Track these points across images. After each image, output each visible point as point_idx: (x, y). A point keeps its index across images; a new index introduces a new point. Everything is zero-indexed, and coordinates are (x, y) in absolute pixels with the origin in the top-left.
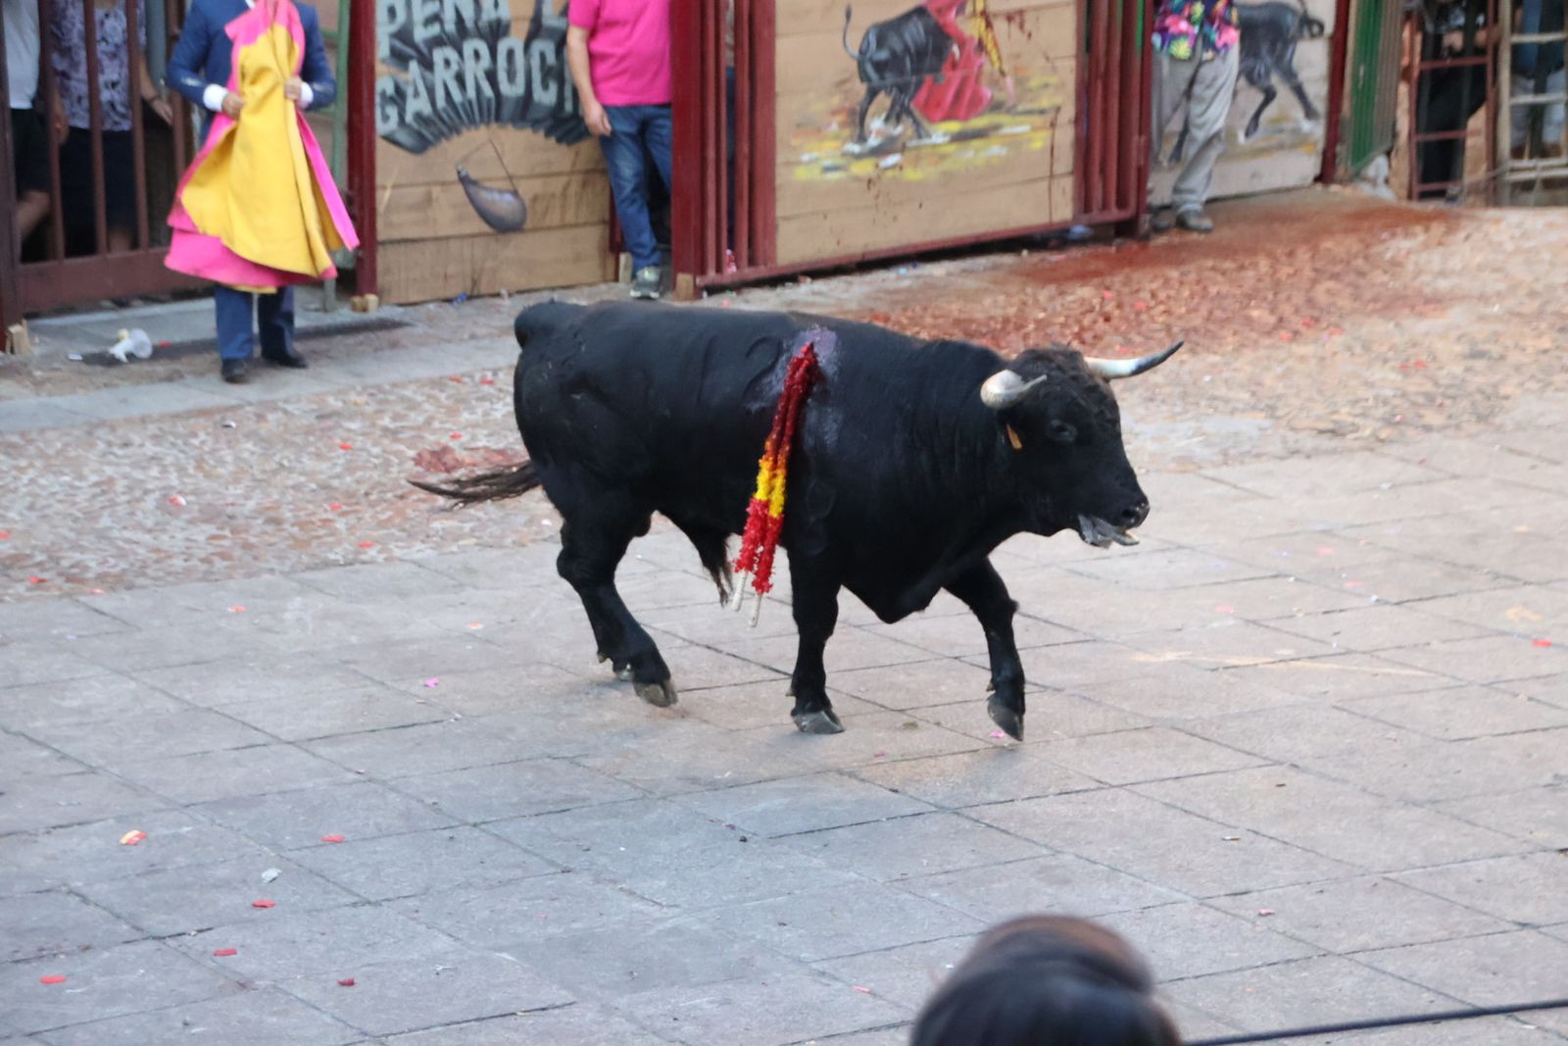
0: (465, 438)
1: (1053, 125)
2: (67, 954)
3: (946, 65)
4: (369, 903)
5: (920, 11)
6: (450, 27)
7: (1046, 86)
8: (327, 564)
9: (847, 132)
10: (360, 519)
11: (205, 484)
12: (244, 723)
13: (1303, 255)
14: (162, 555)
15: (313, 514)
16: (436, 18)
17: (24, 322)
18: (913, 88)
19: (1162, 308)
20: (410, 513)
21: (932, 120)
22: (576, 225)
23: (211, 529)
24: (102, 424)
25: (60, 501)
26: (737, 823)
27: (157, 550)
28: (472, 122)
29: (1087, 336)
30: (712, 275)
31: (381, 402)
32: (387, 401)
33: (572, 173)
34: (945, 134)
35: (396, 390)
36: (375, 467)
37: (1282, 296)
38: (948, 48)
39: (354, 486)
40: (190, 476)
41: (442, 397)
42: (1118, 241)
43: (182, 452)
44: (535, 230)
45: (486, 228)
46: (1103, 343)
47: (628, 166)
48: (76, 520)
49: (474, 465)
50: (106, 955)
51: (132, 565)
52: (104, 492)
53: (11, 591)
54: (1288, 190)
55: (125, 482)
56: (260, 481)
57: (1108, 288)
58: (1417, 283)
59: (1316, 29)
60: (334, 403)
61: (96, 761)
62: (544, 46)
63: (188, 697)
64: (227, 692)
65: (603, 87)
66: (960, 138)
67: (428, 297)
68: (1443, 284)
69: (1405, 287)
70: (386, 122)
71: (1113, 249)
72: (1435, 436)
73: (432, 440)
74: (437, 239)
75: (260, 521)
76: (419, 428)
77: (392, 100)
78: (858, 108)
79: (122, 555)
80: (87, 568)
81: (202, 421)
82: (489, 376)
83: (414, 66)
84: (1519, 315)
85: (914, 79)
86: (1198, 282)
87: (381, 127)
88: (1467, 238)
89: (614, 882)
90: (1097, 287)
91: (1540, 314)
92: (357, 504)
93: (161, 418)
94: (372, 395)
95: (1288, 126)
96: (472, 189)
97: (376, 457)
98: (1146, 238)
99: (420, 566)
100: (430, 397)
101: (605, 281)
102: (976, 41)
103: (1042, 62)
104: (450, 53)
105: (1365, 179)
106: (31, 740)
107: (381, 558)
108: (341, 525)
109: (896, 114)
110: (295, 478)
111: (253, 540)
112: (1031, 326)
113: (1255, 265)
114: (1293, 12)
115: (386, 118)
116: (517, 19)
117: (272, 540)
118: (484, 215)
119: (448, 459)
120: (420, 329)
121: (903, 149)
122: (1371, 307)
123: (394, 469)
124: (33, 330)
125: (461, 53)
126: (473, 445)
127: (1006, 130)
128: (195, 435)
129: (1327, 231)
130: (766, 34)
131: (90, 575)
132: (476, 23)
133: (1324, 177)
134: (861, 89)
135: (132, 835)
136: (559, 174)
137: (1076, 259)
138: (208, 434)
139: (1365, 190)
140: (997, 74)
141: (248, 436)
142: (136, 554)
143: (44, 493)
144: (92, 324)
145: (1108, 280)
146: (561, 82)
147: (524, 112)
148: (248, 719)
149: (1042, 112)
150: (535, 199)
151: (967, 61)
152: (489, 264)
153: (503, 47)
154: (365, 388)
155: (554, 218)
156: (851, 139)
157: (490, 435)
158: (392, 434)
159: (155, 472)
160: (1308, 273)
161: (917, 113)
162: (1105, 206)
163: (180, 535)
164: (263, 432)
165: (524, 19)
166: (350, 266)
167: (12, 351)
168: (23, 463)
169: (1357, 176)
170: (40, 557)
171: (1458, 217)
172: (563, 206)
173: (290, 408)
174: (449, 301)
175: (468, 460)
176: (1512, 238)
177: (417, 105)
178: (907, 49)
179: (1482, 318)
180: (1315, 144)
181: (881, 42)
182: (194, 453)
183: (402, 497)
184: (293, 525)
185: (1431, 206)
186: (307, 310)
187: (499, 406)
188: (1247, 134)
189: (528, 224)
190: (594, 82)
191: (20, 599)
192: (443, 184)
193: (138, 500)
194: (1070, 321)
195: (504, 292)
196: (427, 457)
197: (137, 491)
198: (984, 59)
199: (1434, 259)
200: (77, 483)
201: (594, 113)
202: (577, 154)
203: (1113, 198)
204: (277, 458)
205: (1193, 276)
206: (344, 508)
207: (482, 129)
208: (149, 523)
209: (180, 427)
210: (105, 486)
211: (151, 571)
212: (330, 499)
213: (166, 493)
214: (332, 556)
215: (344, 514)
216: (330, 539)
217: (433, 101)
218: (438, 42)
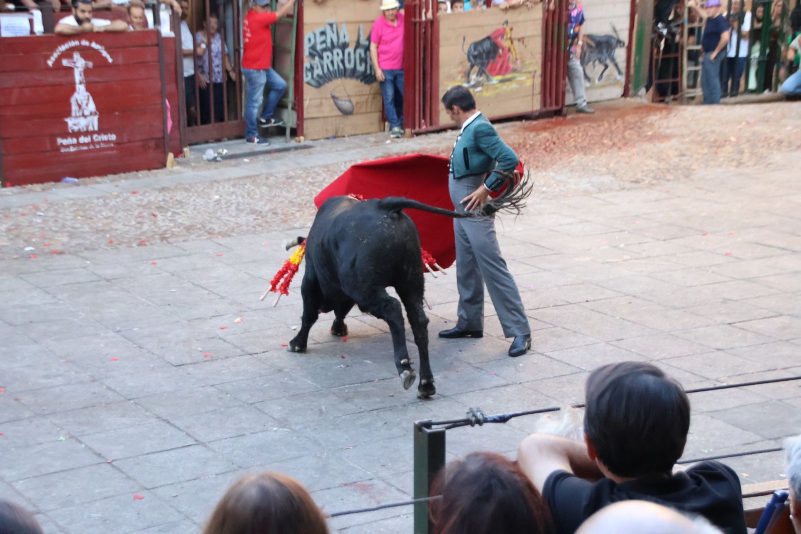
1: (534, 77)
3: (497, 56)
5: (489, 38)
6: (329, 45)
7: (531, 63)
9: (464, 79)
11: (251, 201)
14: (239, 225)
16: (324, 42)
17: (188, 147)
18: (486, 65)
19: (572, 140)
21: (492, 75)
22: (371, 112)
23: (254, 216)
24: (216, 181)
25: (204, 207)
27: (237, 223)
28: (336, 77)
29: (548, 149)
30: (417, 129)
31: (307, 173)
32: (309, 173)
33: (369, 94)
34: (497, 80)
35: (313, 169)
36: (307, 195)
37: (614, 136)
38: (498, 51)
39: (301, 202)
40: (246, 198)
42: (556, 117)
43: (243, 190)
44: (357, 114)
45: (341, 114)
46: (553, 152)
47: (390, 92)
48: (210, 213)
50: (233, 360)
51: (229, 228)
52: (218, 204)
53: (191, 238)
54: (612, 100)
55: (225, 200)
56: (269, 200)
57: (554, 133)
58: (659, 131)
59: (622, 44)
60: (291, 174)
61: (224, 295)
64: (265, 272)
65: (382, 64)
66: (502, 81)
67: (321, 137)
68: (668, 131)
69: (656, 133)
70: (307, 77)
71: (554, 120)
72: (670, 183)
74: (324, 117)
75: (270, 214)
77: (309, 70)
78: (467, 71)
79: (226, 225)
80: (214, 230)
81: (248, 180)
83: (317, 58)
84: (695, 142)
85: (486, 61)
86: (585, 131)
87: (306, 79)
88: (675, 116)
90: (550, 132)
92: (303, 207)
93: (235, 179)
94: (304, 171)
95: (612, 77)
96: (336, 100)
97: (308, 192)
98: (565, 116)
101: (381, 131)
102: (507, 48)
103: (530, 55)
104: (329, 53)
105: (638, 96)
106: (202, 287)
108: (298, 215)
109: (480, 73)
110: (281, 199)
111: (268, 220)
112: (528, 146)
113: (604, 125)
114: (614, 38)
115: (307, 76)
116: (351, 42)
117: (275, 220)
118: (340, 109)
120: (318, 148)
121: (483, 85)
122: (644, 139)
124: (191, 150)
125: (332, 54)
127: (518, 79)
128: (246, 185)
129: (627, 114)
130: (436, 46)
131: (216, 232)
132: (338, 42)
133: (625, 94)
134: (468, 65)
135: (238, 319)
136: (365, 95)
138: (250, 184)
139: (638, 100)
140: (515, 60)
141: (265, 185)
143: (198, 204)
145: (553, 130)
146: (366, 63)
147: (353, 73)
149: (530, 72)
150: (357, 103)
151: (504, 55)
152: (342, 126)
153: (347, 51)
154: (302, 168)
155: (363, 110)
156: (465, 82)
158: (312, 184)
159: (234, 197)
160: (622, 127)
161: (487, 73)
162: (551, 105)
163: (244, 219)
164: (269, 184)
165: (354, 42)
166: (295, 126)
167: (184, 157)
168: (191, 194)
169: (635, 95)
170: (199, 226)
171: (671, 109)
172: (366, 107)
173: (277, 175)
174: (328, 138)
176: (690, 115)
177: (318, 71)
178: (484, 51)
179: (682, 143)
180: (622, 83)
181: (475, 49)
182: (246, 191)
184: (282, 215)
185: (661, 105)
186: (280, 142)
188: (599, 80)
189: (355, 112)
190: (379, 62)
191: (194, 240)
192: (326, 98)
193: (230, 206)
194: (542, 144)
195: (346, 135)
197: (229, 204)
198: (510, 54)
199: (665, 123)
200: (209, 201)
201: (379, 74)
202: (371, 88)
203: (554, 102)
204: (274, 192)
205: (582, 129)
206: (298, 209)
207: (339, 79)
208: (234, 214)
209: (241, 182)
210: (218, 202)
211: (235, 231)
212: (293, 206)
213: (238, 204)
214: (296, 225)
215: (298, 211)
216: (295, 220)
217: (323, 70)
218: (325, 50)
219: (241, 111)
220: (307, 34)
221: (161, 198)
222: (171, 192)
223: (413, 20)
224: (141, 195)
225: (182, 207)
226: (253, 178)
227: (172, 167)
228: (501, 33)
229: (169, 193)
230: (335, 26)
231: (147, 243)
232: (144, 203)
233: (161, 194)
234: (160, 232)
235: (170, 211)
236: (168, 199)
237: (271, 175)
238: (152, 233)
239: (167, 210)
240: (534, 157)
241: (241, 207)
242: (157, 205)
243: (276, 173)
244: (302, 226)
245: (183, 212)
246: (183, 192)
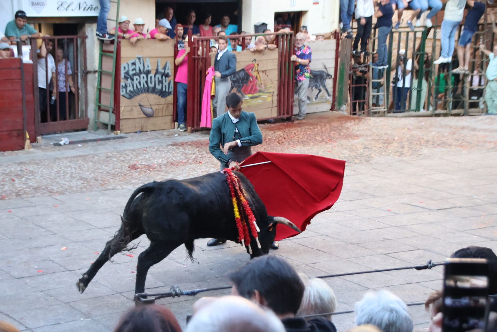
0: (140, 162)
1: (272, 96)
2: (49, 274)
3: (249, 82)
4: (118, 264)
5: (243, 70)
6: (138, 71)
7: (271, 87)
8: (108, 189)
10: (116, 180)
11: (81, 172)
12: (89, 224)
13: (328, 126)
15: (105, 178)
16: (134, 69)
17: (41, 136)
18: (241, 87)
19: (297, 136)
20: (127, 178)
21: (246, 94)
22: (165, 116)
23: (82, 182)
24: (58, 159)
25: (48, 175)
26: (202, 247)
27: (70, 186)
28: (142, 93)
29: (280, 142)
30: (195, 127)
31: (120, 154)
32: (122, 154)
33: (164, 104)
34: (248, 97)
35: (124, 152)
36: (119, 168)
37: (323, 134)
38: (249, 78)
39: (115, 172)
40: (78, 170)
41: (135, 153)
42: (287, 122)
43: (76, 165)
44: (156, 117)
45: (145, 116)
46: (283, 144)
48: (52, 179)
49: (142, 168)
50: (58, 274)
51: (64, 189)
52: (58, 173)
53: (37, 195)
54: (324, 112)
55: (63, 171)
56: (93, 171)
57: (285, 132)
58: (352, 132)
59: (330, 77)
60: (110, 154)
61: (56, 232)
62: (159, 76)
63: (77, 218)
64: (86, 217)
66: (252, 98)
67: (132, 131)
68: (358, 133)
69: (350, 133)
70: (123, 92)
71: (286, 124)
72: (357, 165)
73: (132, 163)
74: (134, 118)
75: (93, 180)
76: (129, 160)
77: (123, 87)
79: (62, 187)
80: (54, 190)
81: (80, 158)
82: (145, 149)
83: (129, 80)
84: (375, 140)
85: (242, 85)
86: (305, 131)
87: (122, 93)
88: (363, 123)
89: (174, 260)
90: (282, 132)
91: (379, 140)
92: (115, 176)
93: (71, 157)
94: (118, 153)
95: (324, 98)
96: (142, 107)
97: (119, 166)
98: (293, 121)
99: (130, 190)
100: (132, 153)
101: (171, 128)
102: (255, 77)
103: (270, 82)
104: (137, 77)
105: (341, 110)
106: (41, 227)
107: (121, 188)
108: (111, 181)
110: (101, 171)
111: (91, 184)
112: (268, 140)
113: (317, 128)
114: (325, 73)
115: (123, 91)
116: (153, 70)
117: (96, 184)
118: (144, 113)
119: (136, 167)
120: (129, 138)
122: (343, 137)
123: (124, 169)
124: (42, 138)
125: (140, 77)
126: (142, 164)
127: (262, 97)
128: (78, 161)
129: (333, 121)
131: (55, 191)
132: (144, 70)
133: (332, 109)
135: (64, 248)
136: (161, 104)
137: (277, 126)
138: (81, 161)
139: (341, 112)
140: (260, 84)
141: (91, 161)
142: (65, 187)
143: (44, 173)
144: (56, 137)
145: (285, 130)
146: (162, 84)
147: (154, 90)
148: (90, 223)
149: (270, 93)
150: (156, 110)
151: (254, 81)
152: (145, 124)
153: (149, 76)
154: (117, 151)
155: (160, 114)
157: (146, 162)
158: (123, 161)
160: (329, 130)
161: (242, 92)
162: (284, 114)
163: (75, 183)
164: (94, 161)
165: (154, 70)
166: (114, 124)
167: (38, 142)
168: (40, 167)
169: (339, 109)
170: (43, 187)
171: (361, 118)
172: (162, 112)
173: (100, 155)
174: (136, 132)
175: (140, 167)
176: (373, 123)
177: (130, 88)
178: (240, 77)
179: (367, 140)
180: (330, 102)
181: (234, 77)
182: (78, 165)
183: (125, 175)
184: (101, 181)
186: (104, 134)
187: (147, 155)
188: (315, 99)
189: (154, 115)
191: (39, 196)
192: (135, 106)
193: (66, 175)
194: (277, 139)
195: (148, 131)
196: (131, 166)
197: (65, 173)
198: (257, 81)
199: (356, 127)
200: (52, 171)
202: (166, 100)
203: (286, 112)
204: (97, 166)
205: (303, 130)
206: (112, 177)
207: (144, 94)
208: (68, 180)
209: (75, 159)
210: (58, 172)
211: (68, 191)
212: (109, 175)
213: (72, 173)
214: (109, 188)
215: (112, 178)
216: (109, 184)
217: (133, 88)
218: (135, 75)
219: (78, 113)
220: (123, 64)
221: (19, 169)
222: (26, 165)
223: (194, 56)
224: (5, 167)
225: (33, 175)
226: (84, 157)
227: (28, 149)
228: (252, 67)
229: (25, 166)
230: (141, 59)
231: (7, 198)
232: (7, 172)
233: (19, 167)
234: (16, 191)
235: (25, 177)
236: (24, 169)
237: (96, 155)
238: (10, 192)
239: (23, 177)
240: (271, 147)
241: (74, 176)
242: (16, 174)
243: (99, 154)
244: (114, 188)
245: (33, 178)
246: (35, 165)
